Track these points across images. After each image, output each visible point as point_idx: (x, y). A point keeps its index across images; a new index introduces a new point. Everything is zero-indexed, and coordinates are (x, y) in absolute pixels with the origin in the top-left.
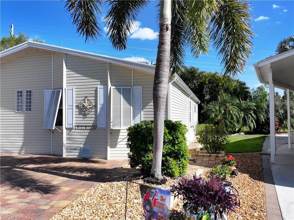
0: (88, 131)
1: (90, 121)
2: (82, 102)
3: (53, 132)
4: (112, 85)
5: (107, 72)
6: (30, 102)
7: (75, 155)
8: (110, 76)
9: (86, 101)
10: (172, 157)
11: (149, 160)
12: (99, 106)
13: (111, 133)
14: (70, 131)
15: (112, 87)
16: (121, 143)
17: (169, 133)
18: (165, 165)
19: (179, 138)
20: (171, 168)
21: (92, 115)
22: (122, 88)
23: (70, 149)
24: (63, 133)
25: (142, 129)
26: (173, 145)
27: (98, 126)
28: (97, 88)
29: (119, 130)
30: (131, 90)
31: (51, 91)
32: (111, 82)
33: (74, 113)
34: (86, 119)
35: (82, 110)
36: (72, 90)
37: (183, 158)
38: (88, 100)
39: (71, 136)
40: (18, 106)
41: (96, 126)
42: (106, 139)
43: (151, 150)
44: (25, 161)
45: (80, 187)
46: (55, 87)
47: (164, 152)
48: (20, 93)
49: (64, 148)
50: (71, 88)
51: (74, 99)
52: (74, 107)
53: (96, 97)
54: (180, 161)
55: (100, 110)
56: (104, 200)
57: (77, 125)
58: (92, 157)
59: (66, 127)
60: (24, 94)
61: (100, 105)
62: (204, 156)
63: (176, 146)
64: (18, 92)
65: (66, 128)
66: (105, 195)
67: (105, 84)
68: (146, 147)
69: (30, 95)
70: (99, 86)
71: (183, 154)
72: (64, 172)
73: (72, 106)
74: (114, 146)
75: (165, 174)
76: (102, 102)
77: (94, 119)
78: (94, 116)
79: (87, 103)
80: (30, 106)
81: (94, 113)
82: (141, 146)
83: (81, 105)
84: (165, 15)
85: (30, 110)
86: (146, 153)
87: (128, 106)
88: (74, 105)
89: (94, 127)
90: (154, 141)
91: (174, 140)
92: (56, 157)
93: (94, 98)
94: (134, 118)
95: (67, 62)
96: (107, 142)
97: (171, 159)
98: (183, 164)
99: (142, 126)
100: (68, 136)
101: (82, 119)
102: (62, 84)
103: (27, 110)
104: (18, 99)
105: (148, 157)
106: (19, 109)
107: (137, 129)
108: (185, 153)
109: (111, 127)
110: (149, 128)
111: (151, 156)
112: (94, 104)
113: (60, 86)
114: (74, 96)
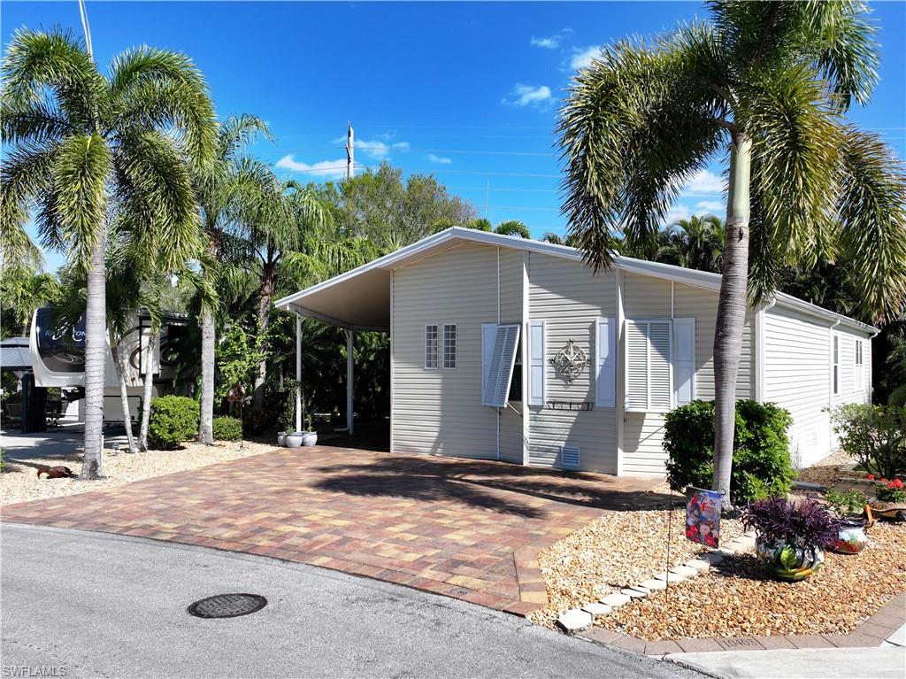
0: (576, 414)
1: (579, 392)
2: (563, 351)
3: (500, 413)
4: (627, 317)
5: (615, 289)
6: (453, 350)
7: (548, 461)
8: (624, 297)
9: (572, 350)
10: (753, 473)
11: (707, 476)
12: (599, 362)
13: (625, 420)
14: (538, 412)
15: (628, 321)
16: (645, 442)
17: (748, 426)
18: (739, 487)
19: (768, 436)
20: (751, 494)
21: (583, 380)
22: (648, 322)
23: (538, 451)
24: (522, 416)
25: (693, 417)
26: (756, 449)
27: (597, 404)
28: (594, 323)
29: (644, 414)
30: (670, 325)
31: (496, 326)
32: (625, 310)
33: (546, 375)
34: (571, 388)
35: (563, 369)
36: (542, 326)
37: (778, 476)
38: (575, 348)
39: (539, 423)
40: (429, 357)
41: (593, 403)
42: (615, 432)
43: (711, 458)
44: (457, 469)
45: (581, 515)
46: (504, 320)
47: (736, 461)
48: (433, 331)
49: (525, 448)
50: (539, 322)
51: (546, 345)
52: (546, 363)
53: (592, 341)
54: (770, 480)
55: (601, 371)
56: (628, 532)
57: (552, 400)
58: (585, 469)
59: (530, 404)
60: (442, 332)
61: (601, 358)
62: (856, 483)
63: (761, 452)
64: (429, 328)
65: (528, 406)
66: (628, 526)
67: (611, 314)
68: (701, 451)
69: (453, 336)
70: (599, 320)
71: (778, 469)
72: (541, 492)
73: (543, 359)
74: (632, 447)
75: (738, 503)
76: (605, 353)
77: (587, 389)
78: (587, 382)
79: (572, 354)
80: (453, 357)
81: (587, 376)
82: (690, 449)
83: (559, 358)
84: (736, 211)
85: (453, 366)
86: (700, 463)
87: (663, 363)
88: (547, 357)
89: (588, 406)
90: (716, 441)
91: (759, 440)
92: (510, 465)
93: (587, 345)
94: (676, 388)
95: (531, 267)
96: (615, 439)
97: (751, 476)
98: (778, 489)
99: (692, 411)
100: (533, 423)
101: (561, 388)
102: (522, 315)
103: (447, 365)
104: (429, 343)
105: (705, 469)
106: (431, 362)
107: (683, 416)
108: (782, 466)
109: (627, 406)
110: (707, 416)
111: (709, 467)
112: (587, 357)
113: (517, 319)
114: (546, 339)
